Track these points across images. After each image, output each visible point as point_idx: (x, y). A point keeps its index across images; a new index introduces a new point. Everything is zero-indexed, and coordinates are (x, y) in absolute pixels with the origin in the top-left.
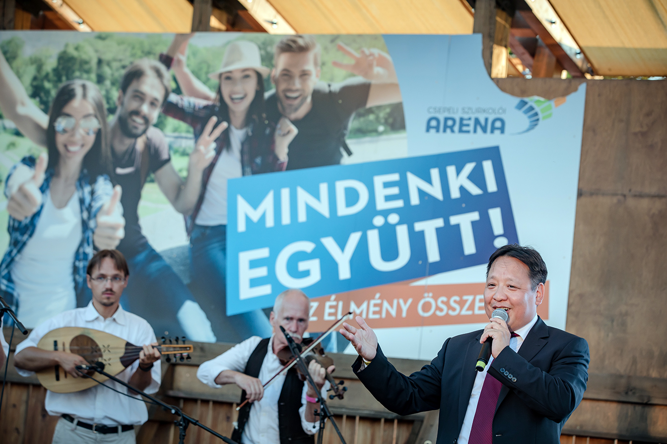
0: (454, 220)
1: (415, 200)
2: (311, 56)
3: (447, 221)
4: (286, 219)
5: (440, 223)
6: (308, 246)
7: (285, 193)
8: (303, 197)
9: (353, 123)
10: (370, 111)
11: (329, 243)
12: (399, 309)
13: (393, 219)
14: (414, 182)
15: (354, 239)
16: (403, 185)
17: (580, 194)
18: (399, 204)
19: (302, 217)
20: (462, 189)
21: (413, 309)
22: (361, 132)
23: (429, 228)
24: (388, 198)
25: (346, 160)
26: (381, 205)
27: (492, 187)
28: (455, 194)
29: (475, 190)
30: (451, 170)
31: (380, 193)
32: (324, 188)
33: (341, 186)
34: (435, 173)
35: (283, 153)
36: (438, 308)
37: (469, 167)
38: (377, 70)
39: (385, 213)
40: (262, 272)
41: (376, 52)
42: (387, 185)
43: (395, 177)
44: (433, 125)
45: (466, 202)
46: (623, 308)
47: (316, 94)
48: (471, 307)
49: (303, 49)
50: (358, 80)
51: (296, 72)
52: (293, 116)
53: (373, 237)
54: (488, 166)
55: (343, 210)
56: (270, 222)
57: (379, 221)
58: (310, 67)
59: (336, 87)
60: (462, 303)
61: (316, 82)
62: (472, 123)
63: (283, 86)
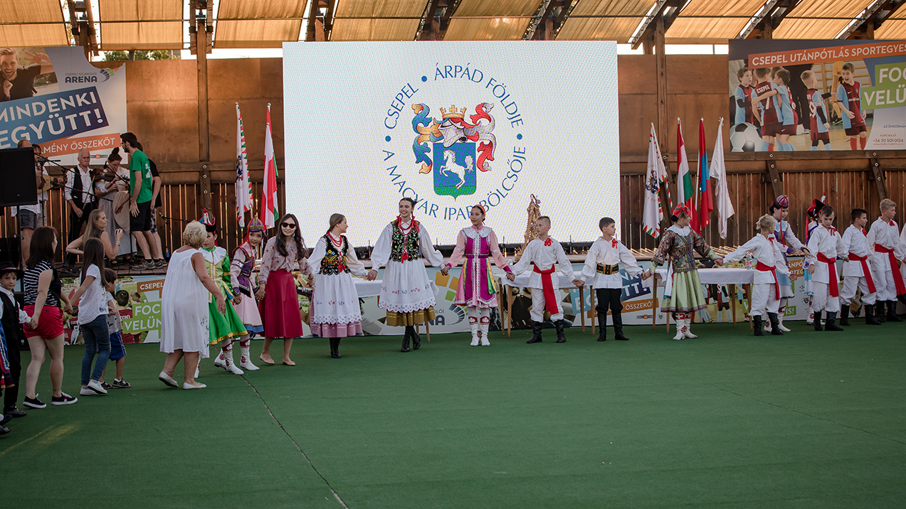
0: (81, 114)
1: (64, 108)
2: (14, 56)
3: (78, 115)
4: (13, 119)
5: (75, 115)
6: (24, 128)
7: (11, 109)
8: (19, 110)
9: (35, 81)
10: (42, 76)
11: (32, 126)
12: (63, 147)
13: (57, 115)
14: (63, 101)
15: (42, 123)
16: (59, 102)
17: (127, 102)
18: (59, 109)
19: (20, 117)
20: (82, 102)
21: (69, 147)
22: (39, 84)
23: (71, 118)
24: (53, 108)
25: (35, 95)
26: (51, 110)
27: (94, 101)
28: (80, 105)
29: (88, 103)
30: (78, 96)
31: (50, 106)
32: (27, 106)
33: (34, 105)
34: (71, 97)
35: (8, 94)
36: (78, 146)
37: (85, 95)
38: (43, 60)
39: (53, 113)
40: (6, 139)
41: (42, 54)
42: (52, 103)
43: (56, 100)
44: (68, 80)
45: (85, 107)
46: (148, 140)
47: (18, 70)
48: (92, 145)
49: (11, 54)
50: (36, 64)
51: (9, 62)
52: (10, 79)
53: (50, 122)
54: (92, 94)
55: (36, 114)
56: (6, 120)
57: (51, 116)
58: (15, 60)
59: (26, 67)
60: (88, 144)
61: (18, 66)
62: (84, 78)
63: (4, 68)
